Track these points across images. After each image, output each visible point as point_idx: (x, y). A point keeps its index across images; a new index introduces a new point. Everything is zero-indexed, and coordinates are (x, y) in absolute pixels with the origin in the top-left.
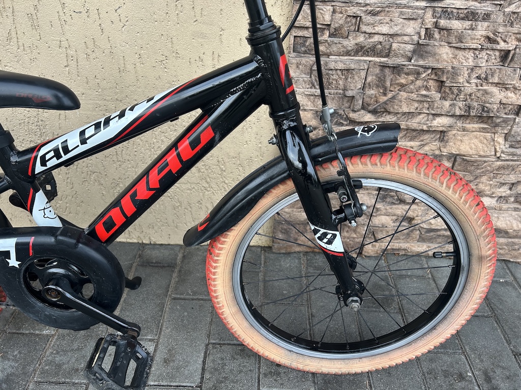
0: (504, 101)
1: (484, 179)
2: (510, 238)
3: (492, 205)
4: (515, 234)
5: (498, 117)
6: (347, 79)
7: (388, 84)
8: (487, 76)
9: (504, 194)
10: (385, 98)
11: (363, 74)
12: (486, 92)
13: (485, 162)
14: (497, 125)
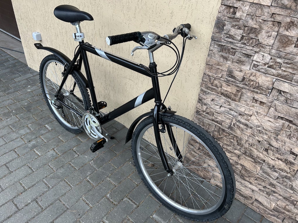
0: (258, 155)
1: (252, 178)
2: (265, 207)
3: (256, 190)
4: (266, 207)
5: (256, 160)
6: (209, 126)
7: (221, 133)
8: (252, 145)
9: (261, 189)
10: (220, 137)
11: (214, 128)
12: (251, 150)
13: (252, 173)
14: (256, 162)
